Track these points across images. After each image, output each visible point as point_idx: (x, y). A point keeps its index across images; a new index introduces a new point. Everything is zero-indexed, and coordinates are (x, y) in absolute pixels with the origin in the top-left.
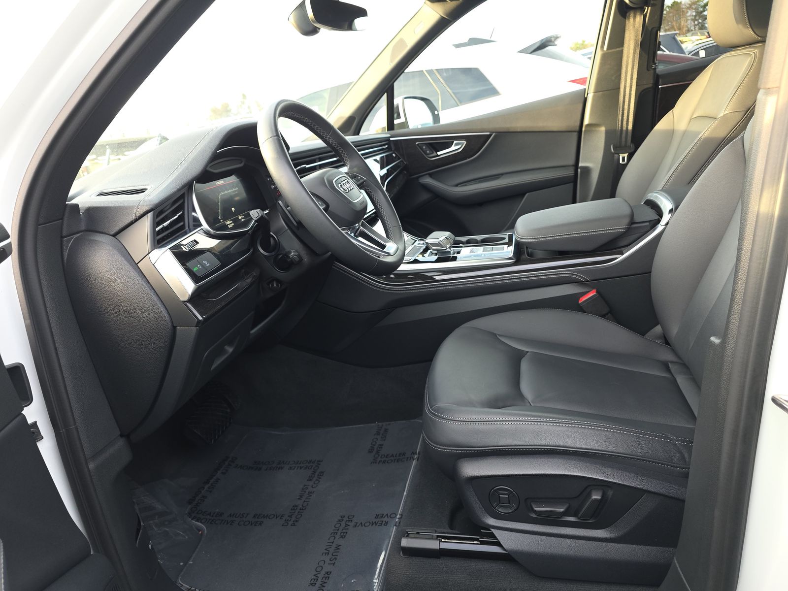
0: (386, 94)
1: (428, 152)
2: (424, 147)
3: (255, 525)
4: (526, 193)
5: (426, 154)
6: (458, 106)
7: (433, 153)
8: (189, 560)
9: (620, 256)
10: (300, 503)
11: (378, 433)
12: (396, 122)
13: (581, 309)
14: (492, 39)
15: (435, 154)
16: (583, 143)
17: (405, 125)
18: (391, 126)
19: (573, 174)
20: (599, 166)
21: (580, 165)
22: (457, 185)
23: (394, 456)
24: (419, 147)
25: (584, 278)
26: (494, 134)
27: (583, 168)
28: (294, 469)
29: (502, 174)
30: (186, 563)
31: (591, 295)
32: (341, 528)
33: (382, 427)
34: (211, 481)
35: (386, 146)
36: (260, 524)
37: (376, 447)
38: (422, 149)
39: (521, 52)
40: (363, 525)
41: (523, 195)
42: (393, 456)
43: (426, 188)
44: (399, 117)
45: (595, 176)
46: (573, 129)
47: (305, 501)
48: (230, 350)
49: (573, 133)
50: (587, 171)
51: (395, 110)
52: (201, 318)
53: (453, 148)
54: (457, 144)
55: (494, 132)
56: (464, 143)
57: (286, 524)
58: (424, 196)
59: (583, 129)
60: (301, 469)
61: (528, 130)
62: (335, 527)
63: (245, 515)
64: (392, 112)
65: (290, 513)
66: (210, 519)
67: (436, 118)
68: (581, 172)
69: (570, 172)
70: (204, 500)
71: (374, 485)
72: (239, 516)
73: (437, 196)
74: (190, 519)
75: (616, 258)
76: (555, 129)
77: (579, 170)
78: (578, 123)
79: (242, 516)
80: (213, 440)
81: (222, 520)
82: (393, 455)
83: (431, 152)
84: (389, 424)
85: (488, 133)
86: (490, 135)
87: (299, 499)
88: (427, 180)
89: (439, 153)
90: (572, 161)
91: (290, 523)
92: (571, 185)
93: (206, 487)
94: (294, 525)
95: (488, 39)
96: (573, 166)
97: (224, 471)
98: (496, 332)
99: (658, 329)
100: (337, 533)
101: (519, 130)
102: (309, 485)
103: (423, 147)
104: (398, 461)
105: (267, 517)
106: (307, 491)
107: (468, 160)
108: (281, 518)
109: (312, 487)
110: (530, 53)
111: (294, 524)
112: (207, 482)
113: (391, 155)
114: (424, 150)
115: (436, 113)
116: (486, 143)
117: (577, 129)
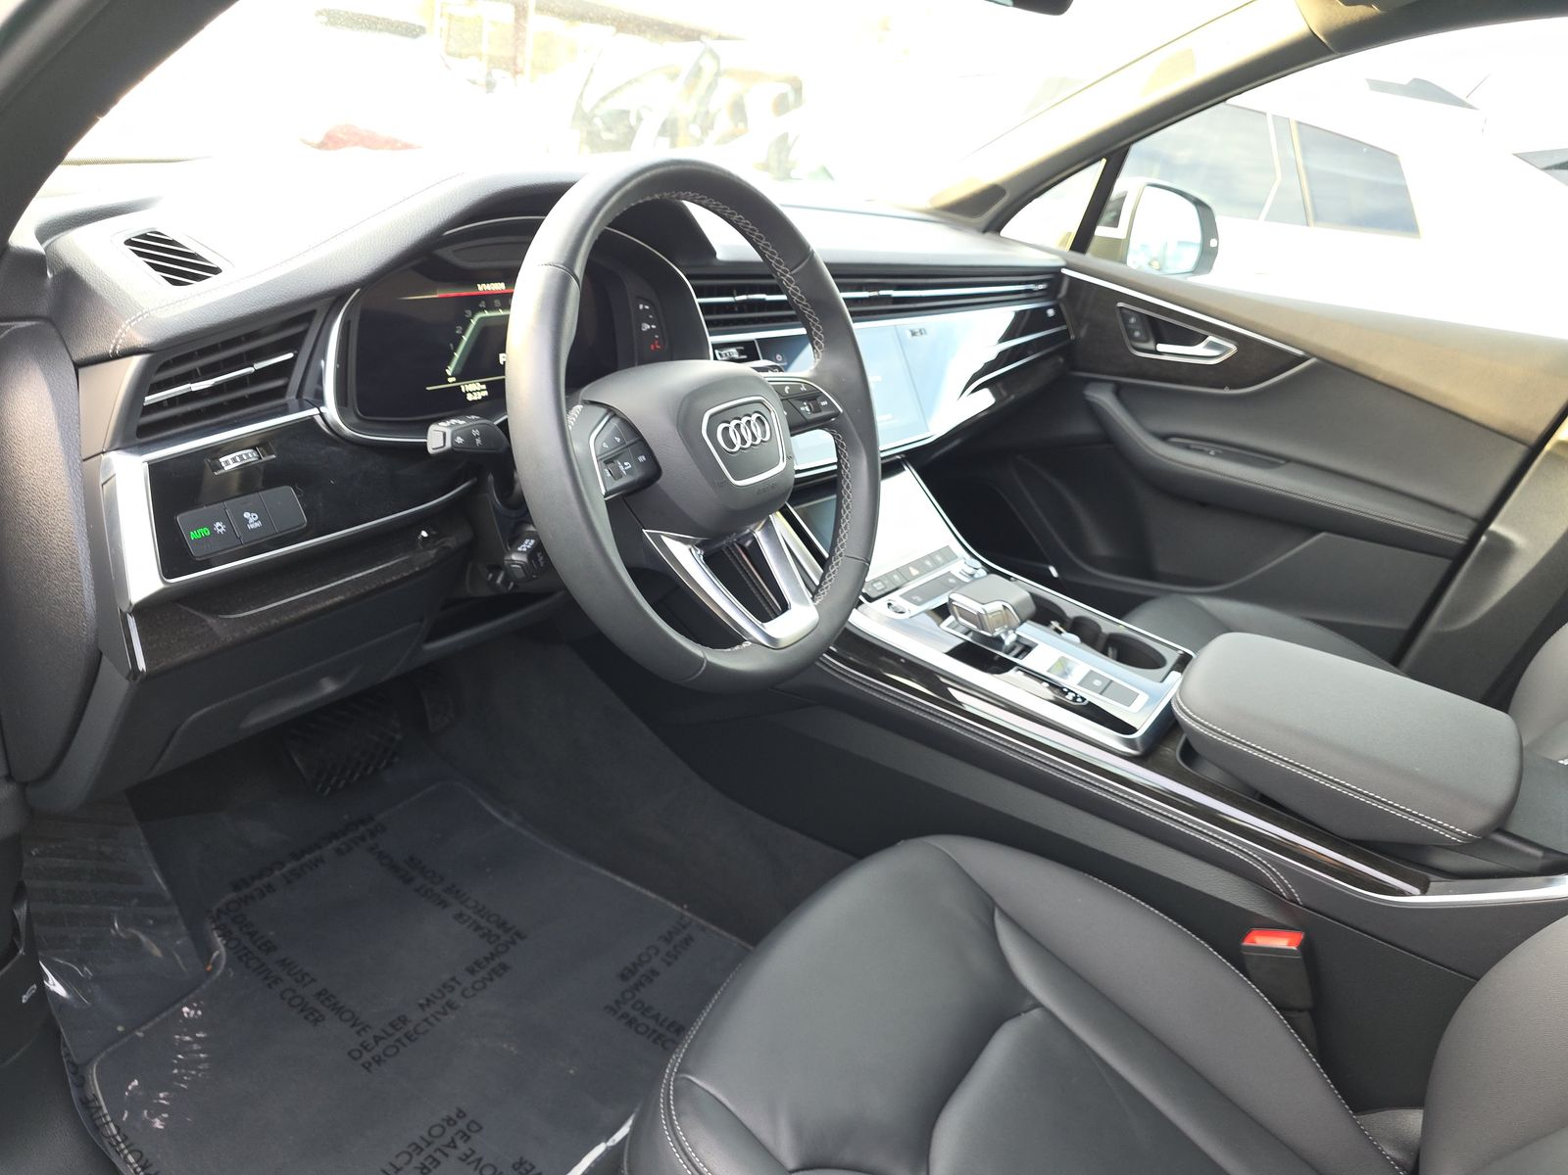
0: (1104, 161)
1: (1137, 334)
2: (1133, 320)
3: (306, 1018)
4: (1320, 531)
5: (1131, 337)
6: (1308, 225)
7: (1147, 341)
8: (138, 1027)
9: (1416, 891)
10: (415, 1016)
11: (667, 939)
12: (1101, 231)
13: (1239, 959)
14: (1468, 101)
15: (1150, 346)
16: (1529, 481)
17: (1117, 250)
18: (1082, 240)
19: (1461, 542)
20: (1542, 553)
21: (1494, 527)
22: (1164, 438)
23: (660, 1020)
24: (1123, 314)
25: (1288, 889)
26: (1312, 361)
27: (1495, 536)
28: (465, 921)
29: (1288, 460)
30: (129, 1031)
31: (1281, 942)
32: (438, 1143)
33: (684, 927)
34: (308, 857)
35: (1041, 287)
36: (316, 1021)
37: (642, 970)
38: (1126, 321)
39: (1523, 157)
40: (480, 1167)
41: (1316, 531)
42: (657, 1020)
43: (1094, 412)
44: (1115, 223)
45: (1515, 573)
46: (1522, 437)
47: (426, 1020)
48: (329, 687)
49: (1515, 444)
50: (1502, 550)
51: (1109, 206)
52: (142, 665)
53: (1199, 349)
54: (1212, 346)
55: (1314, 356)
56: (1228, 349)
57: (356, 1054)
58: (1083, 428)
59: (1548, 447)
60: (475, 930)
61: (1403, 387)
62: (430, 1134)
63: (307, 979)
64: (1099, 206)
65: (384, 1031)
66: (245, 948)
67: (1207, 256)
68: (1486, 548)
69: (1458, 534)
70: (264, 895)
71: (572, 1072)
72: (295, 974)
73: (1109, 440)
74: (213, 926)
75: (1402, 893)
76: (1473, 416)
77: (1484, 538)
78: (1541, 428)
79: (299, 978)
80: (329, 789)
81: (263, 965)
82: (659, 1014)
83: (1144, 338)
84: (703, 929)
85: (1300, 353)
86: (1302, 359)
87: (421, 1005)
88: (1104, 398)
89: (1161, 347)
90: (1477, 507)
91: (367, 1057)
92: (1444, 564)
93: (290, 866)
94: (367, 1067)
95: (1461, 94)
96: (1474, 519)
97: (343, 847)
98: (999, 900)
99: (1412, 1121)
100: (422, 1150)
101: (1379, 377)
102: (458, 983)
103: (1130, 317)
104: (655, 1041)
105: (338, 1010)
106: (449, 996)
107: (1227, 391)
108: (358, 1033)
109: (463, 994)
110: (1547, 169)
111: (370, 1064)
112: (296, 856)
113: (1043, 310)
114: (1130, 326)
115: (1213, 243)
116: (1288, 370)
117: (1533, 439)
